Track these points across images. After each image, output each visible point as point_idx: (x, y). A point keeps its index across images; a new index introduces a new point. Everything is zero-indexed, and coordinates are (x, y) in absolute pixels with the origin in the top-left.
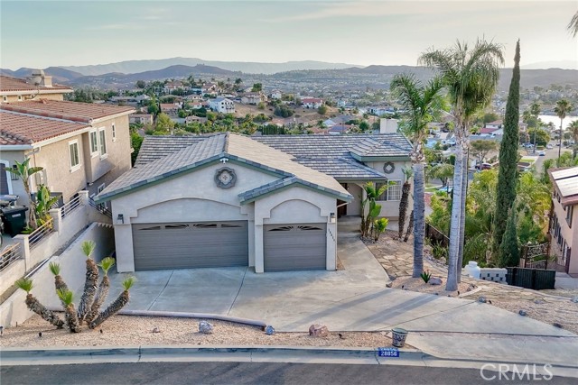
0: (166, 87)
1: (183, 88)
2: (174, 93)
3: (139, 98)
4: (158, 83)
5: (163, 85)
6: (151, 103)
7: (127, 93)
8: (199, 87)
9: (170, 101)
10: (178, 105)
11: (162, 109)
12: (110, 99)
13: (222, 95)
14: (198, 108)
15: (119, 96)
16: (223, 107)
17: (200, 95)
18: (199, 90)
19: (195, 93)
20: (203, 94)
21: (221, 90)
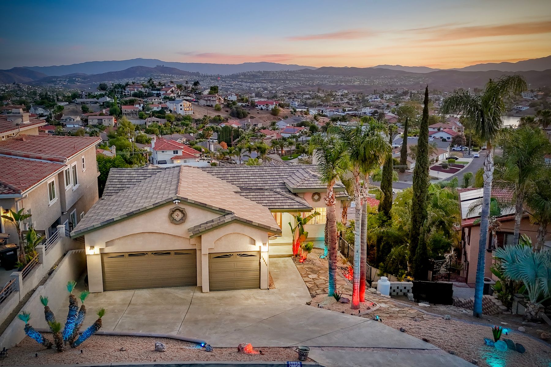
0: (127, 89)
1: (143, 90)
2: (135, 95)
3: (101, 100)
4: (120, 85)
5: (124, 88)
6: (112, 105)
7: (89, 96)
8: (159, 90)
9: (132, 103)
10: (137, 107)
11: (123, 111)
12: (74, 100)
13: (181, 97)
14: (158, 110)
15: (81, 98)
16: (181, 109)
17: (160, 97)
18: (158, 92)
19: (155, 95)
20: (163, 97)
21: (180, 92)
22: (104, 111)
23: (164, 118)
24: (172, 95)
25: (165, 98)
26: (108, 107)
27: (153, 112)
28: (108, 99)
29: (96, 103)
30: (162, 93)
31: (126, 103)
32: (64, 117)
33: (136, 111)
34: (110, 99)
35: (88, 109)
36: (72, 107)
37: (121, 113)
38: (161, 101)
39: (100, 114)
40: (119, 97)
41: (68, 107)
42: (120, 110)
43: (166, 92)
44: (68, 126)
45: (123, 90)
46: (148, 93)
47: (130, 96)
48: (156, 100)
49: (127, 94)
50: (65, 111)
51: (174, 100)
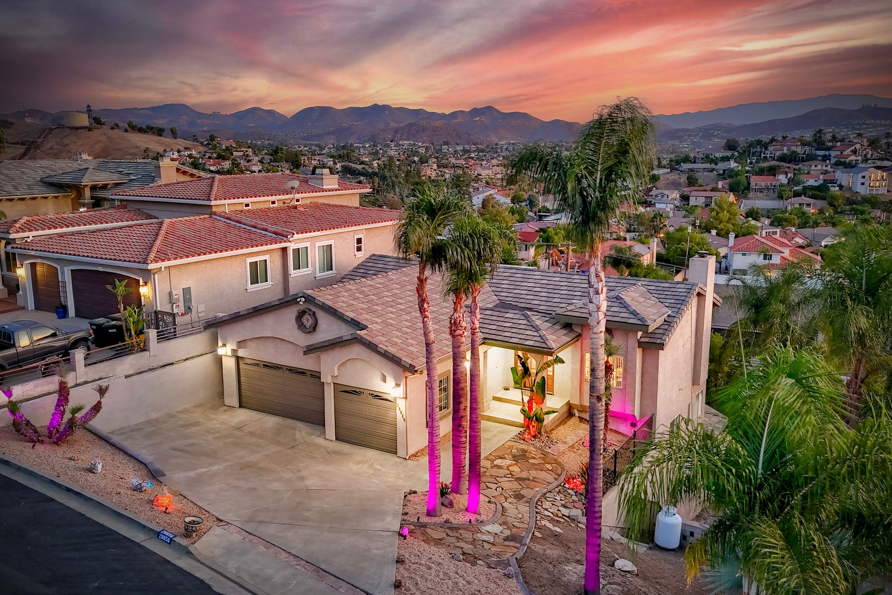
0: (771, 148)
1: (799, 150)
2: (783, 159)
3: (721, 166)
4: (759, 142)
5: (766, 146)
6: (737, 174)
7: (707, 159)
8: (829, 149)
9: (772, 171)
10: (782, 179)
11: (753, 185)
12: (678, 166)
13: (870, 161)
14: (816, 184)
15: (695, 162)
16: (863, 184)
17: (828, 161)
18: (827, 153)
19: (820, 158)
20: (833, 161)
21: (870, 153)
22: (720, 184)
23: (824, 198)
24: (853, 158)
25: (838, 164)
26: (730, 177)
27: (805, 188)
28: (733, 164)
29: (712, 170)
30: (833, 153)
31: (761, 172)
32: (654, 192)
33: (775, 186)
34: (736, 165)
35: (697, 180)
36: (673, 177)
37: (748, 188)
38: (829, 168)
39: (712, 188)
40: (754, 161)
41: (668, 176)
42: (746, 184)
43: (842, 153)
44: (658, 206)
45: (764, 150)
46: (807, 155)
47: (774, 160)
48: (819, 167)
49: (768, 156)
50: (661, 183)
51: (853, 167)
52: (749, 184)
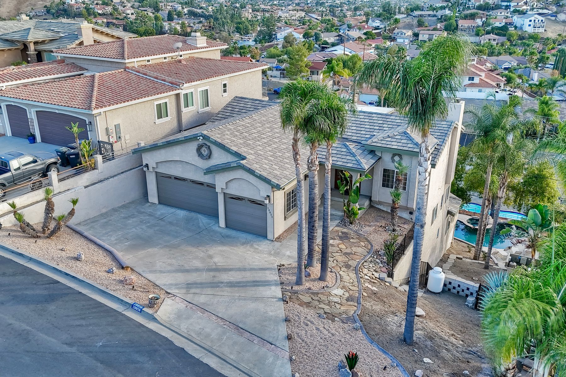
0: (472, 1)
1: (491, 2)
2: (480, 8)
3: (440, 13)
6: (450, 18)
10: (479, 22)
11: (460, 25)
12: (412, 13)
13: (535, 10)
14: (500, 26)
15: (422, 10)
16: (530, 25)
17: (508, 10)
18: (508, 4)
19: (504, 7)
20: (512, 9)
21: (536, 4)
22: (439, 25)
23: (504, 35)
24: (525, 7)
25: (515, 11)
26: (445, 20)
27: (493, 28)
28: (447, 12)
29: (435, 16)
30: (512, 4)
31: (466, 17)
32: (396, 31)
33: (474, 27)
34: (449, 12)
35: (424, 22)
36: (408, 21)
37: (457, 28)
38: (509, 15)
39: (434, 28)
40: (461, 9)
41: (405, 20)
42: (455, 26)
43: (518, 4)
44: (398, 40)
45: (468, 2)
46: (496, 6)
47: (474, 9)
48: (503, 14)
49: (471, 6)
50: (400, 25)
51: (524, 14)
52: (457, 25)
